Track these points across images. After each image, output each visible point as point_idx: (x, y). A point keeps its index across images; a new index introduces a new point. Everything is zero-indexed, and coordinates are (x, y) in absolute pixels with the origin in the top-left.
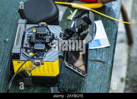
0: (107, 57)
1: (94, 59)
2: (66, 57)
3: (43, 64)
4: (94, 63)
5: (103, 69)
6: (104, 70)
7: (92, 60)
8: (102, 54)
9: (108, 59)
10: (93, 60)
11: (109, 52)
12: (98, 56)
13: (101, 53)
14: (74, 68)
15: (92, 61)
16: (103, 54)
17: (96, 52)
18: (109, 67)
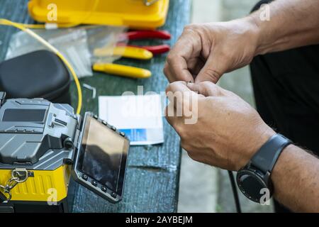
0: (167, 159)
1: (142, 165)
2: (79, 161)
3: (32, 175)
4: (143, 172)
5: (162, 181)
6: (162, 184)
7: (138, 167)
8: (157, 154)
9: (169, 162)
10: (140, 167)
11: (169, 149)
12: (148, 159)
13: (155, 152)
14: (93, 184)
15: (139, 170)
16: (159, 153)
17: (144, 150)
18: (172, 177)
